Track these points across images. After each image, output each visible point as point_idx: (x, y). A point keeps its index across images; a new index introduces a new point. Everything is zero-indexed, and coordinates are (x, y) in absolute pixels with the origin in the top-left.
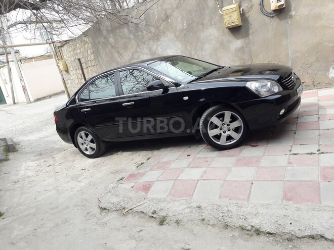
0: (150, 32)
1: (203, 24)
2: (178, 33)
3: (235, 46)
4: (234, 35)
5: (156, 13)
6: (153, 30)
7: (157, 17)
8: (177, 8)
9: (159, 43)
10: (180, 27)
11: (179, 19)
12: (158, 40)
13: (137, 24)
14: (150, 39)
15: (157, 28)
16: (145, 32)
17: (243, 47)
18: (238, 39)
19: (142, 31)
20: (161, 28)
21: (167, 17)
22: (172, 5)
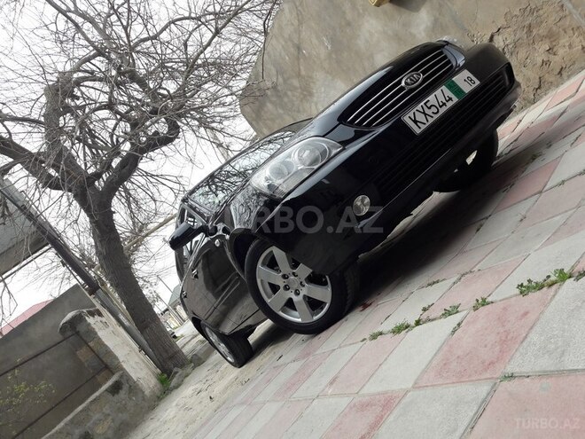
0: (296, 88)
1: (349, 24)
2: (326, 65)
3: (422, 27)
4: (407, 9)
5: (283, 53)
6: (296, 83)
7: (287, 58)
8: (300, 23)
9: (315, 99)
10: (323, 53)
11: (315, 41)
12: (311, 94)
13: (275, 87)
14: (301, 101)
15: (299, 75)
16: (289, 93)
17: (436, 20)
18: (417, 9)
19: (286, 94)
20: (303, 73)
21: (299, 48)
22: (292, 24)
